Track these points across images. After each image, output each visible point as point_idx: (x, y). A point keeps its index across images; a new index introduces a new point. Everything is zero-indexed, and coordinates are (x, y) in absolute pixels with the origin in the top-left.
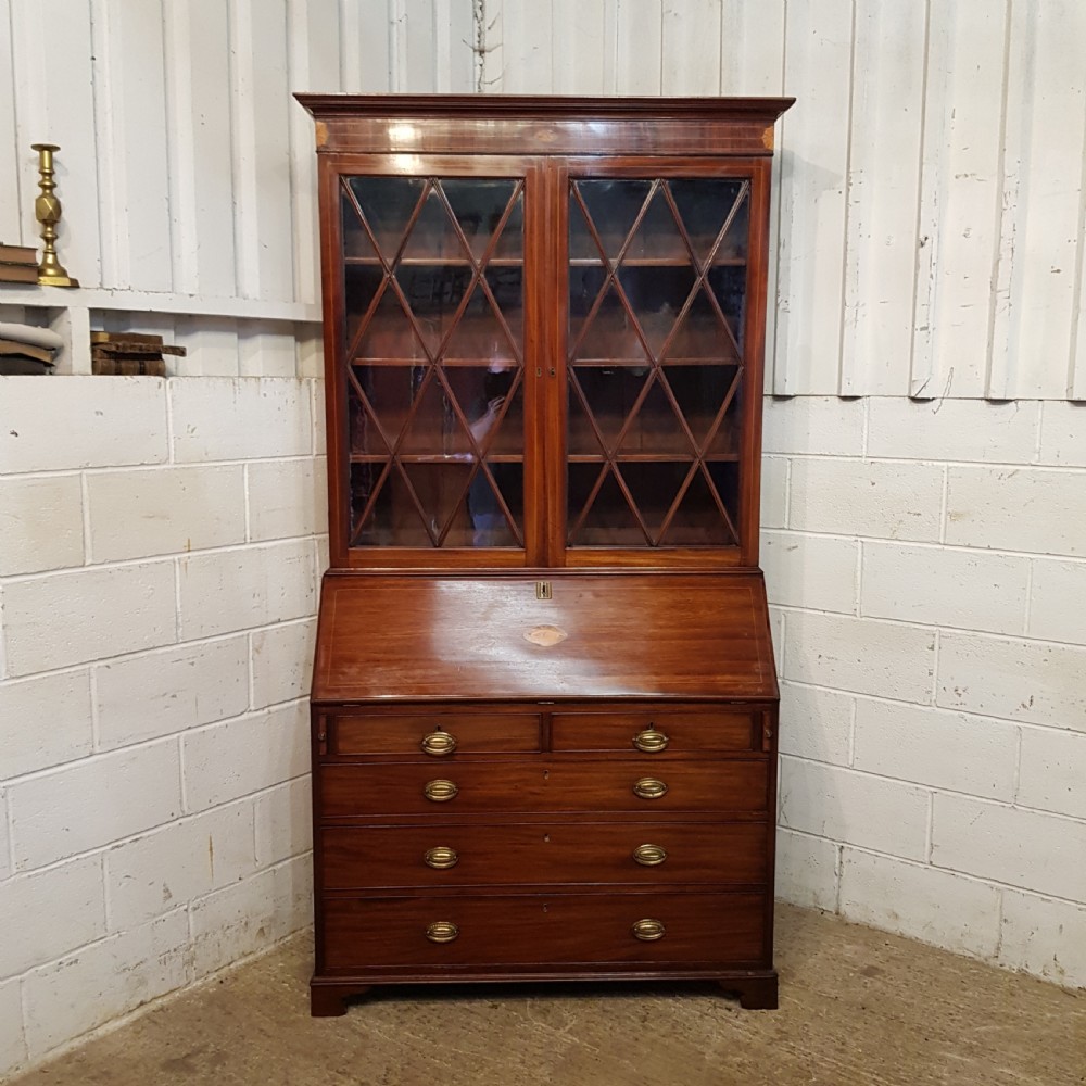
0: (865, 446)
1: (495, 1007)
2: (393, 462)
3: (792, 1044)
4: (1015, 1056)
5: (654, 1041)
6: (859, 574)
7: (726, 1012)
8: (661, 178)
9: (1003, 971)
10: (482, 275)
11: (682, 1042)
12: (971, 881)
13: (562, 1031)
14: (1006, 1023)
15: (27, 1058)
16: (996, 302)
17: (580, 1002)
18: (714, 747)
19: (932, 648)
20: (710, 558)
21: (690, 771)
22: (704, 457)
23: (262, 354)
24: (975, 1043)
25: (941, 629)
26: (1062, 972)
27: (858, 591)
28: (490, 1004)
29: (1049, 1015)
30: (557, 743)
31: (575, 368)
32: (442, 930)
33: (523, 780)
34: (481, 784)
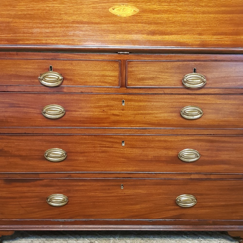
30: (130, 81)
32: (58, 199)
33: (108, 106)
34: (80, 108)
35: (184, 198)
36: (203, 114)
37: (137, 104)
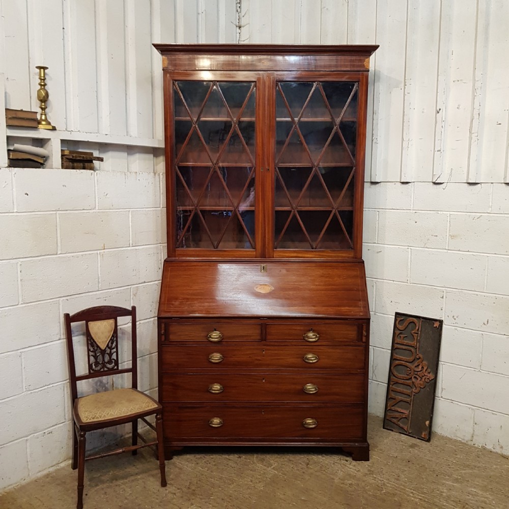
0: (412, 205)
1: (240, 457)
2: (196, 209)
3: (375, 476)
4: (478, 483)
5: (312, 474)
6: (409, 264)
7: (346, 462)
8: (318, 81)
9: (475, 447)
10: (237, 126)
11: (324, 474)
12: (460, 405)
13: (270, 468)
14: (474, 469)
15: (29, 475)
16: (472, 138)
17: (278, 456)
18: (341, 340)
19: (443, 298)
20: (340, 255)
21: (329, 351)
22: (337, 209)
23: (139, 162)
24: (460, 477)
25: (446, 289)
26: (502, 447)
27: (409, 272)
28: (238, 456)
29: (495, 466)
30: (269, 337)
31: (278, 168)
32: (216, 421)
33: (253, 354)
34: (234, 355)
35: (309, 421)
36: (319, 359)
37: (272, 352)
